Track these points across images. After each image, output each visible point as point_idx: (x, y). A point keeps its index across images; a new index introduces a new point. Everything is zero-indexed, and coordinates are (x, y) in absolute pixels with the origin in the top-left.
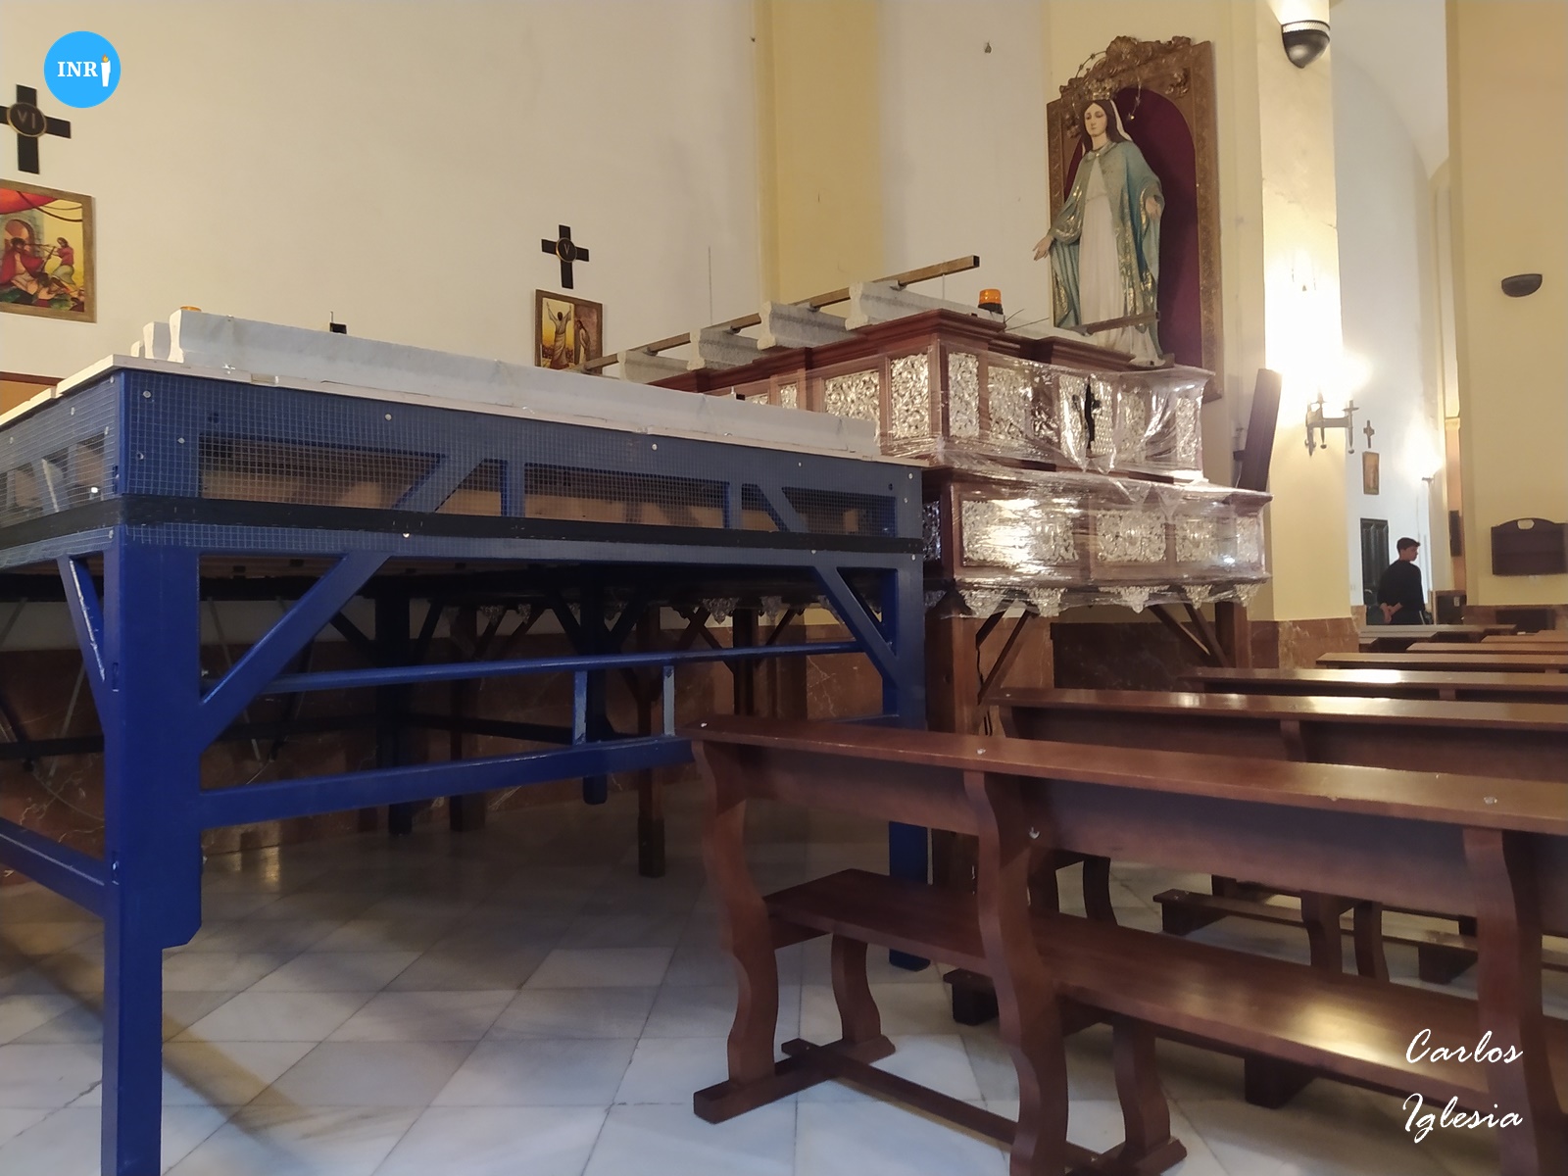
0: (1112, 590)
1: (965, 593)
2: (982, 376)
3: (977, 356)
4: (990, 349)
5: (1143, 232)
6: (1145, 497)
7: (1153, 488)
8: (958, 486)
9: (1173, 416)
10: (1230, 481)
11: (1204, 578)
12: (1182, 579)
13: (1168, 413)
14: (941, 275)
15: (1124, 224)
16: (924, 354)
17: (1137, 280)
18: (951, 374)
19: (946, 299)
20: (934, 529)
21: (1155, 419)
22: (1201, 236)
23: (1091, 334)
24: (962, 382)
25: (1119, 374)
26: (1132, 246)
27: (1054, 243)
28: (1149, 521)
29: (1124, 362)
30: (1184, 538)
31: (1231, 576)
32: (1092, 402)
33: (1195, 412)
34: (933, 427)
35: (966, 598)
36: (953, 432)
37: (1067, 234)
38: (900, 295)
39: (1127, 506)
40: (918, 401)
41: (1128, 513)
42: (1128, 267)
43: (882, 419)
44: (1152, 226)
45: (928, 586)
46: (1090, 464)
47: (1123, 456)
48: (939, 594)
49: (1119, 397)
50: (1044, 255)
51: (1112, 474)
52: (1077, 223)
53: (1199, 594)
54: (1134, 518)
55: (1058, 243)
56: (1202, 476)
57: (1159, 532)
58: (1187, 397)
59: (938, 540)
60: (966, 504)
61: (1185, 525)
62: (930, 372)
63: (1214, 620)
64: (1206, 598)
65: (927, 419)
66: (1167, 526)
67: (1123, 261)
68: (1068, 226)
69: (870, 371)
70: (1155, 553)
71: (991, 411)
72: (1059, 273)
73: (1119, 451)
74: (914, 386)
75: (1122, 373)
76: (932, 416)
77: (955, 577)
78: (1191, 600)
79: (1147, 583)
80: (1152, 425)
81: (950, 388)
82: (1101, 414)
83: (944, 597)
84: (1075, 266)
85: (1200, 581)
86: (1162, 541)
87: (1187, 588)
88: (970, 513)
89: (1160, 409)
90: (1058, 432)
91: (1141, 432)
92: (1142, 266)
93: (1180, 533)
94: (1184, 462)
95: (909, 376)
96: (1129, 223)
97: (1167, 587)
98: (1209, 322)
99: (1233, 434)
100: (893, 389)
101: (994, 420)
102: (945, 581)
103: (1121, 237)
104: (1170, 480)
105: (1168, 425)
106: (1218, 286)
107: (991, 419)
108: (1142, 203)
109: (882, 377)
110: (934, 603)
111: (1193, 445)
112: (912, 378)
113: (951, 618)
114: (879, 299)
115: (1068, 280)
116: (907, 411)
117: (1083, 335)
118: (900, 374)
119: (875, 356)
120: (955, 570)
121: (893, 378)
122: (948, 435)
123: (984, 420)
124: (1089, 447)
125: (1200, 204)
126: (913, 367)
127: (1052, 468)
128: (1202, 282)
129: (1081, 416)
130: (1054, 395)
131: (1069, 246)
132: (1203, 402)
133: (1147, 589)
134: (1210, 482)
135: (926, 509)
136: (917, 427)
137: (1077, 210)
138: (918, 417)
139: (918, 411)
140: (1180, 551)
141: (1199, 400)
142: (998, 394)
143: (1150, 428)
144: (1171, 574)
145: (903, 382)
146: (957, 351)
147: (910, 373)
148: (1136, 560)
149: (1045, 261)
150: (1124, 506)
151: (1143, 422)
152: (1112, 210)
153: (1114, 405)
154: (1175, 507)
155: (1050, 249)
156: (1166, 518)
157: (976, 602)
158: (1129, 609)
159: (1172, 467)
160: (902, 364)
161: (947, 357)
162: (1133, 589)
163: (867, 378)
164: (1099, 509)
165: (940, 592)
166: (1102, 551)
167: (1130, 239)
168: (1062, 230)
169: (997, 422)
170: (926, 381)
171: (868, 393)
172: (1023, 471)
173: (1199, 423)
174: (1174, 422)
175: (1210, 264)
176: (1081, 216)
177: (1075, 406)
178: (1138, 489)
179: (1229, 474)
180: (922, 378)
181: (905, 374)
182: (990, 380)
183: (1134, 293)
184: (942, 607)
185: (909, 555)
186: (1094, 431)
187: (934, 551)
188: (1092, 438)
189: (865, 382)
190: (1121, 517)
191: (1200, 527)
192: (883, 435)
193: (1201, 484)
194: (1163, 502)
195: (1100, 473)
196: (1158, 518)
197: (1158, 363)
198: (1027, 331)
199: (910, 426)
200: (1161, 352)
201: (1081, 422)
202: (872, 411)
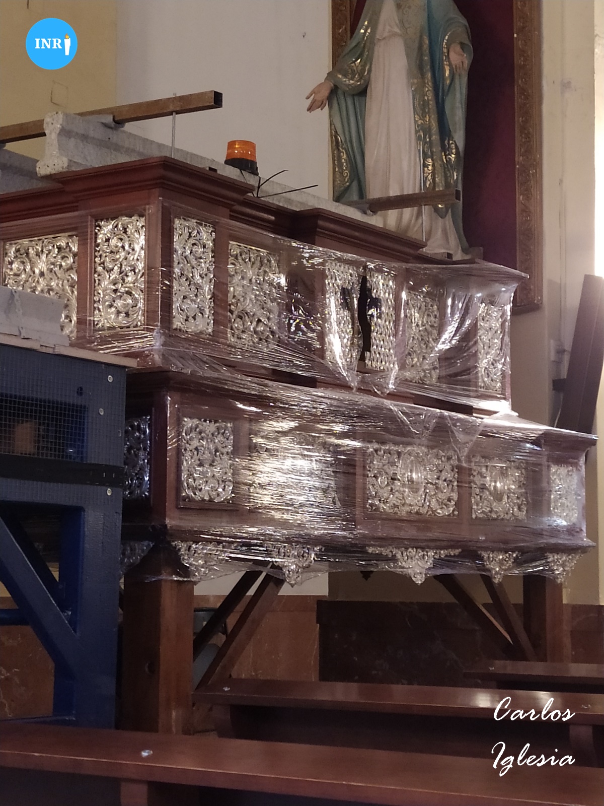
0: (385, 552)
1: (182, 546)
2: (220, 254)
3: (215, 225)
4: (232, 218)
5: (446, 88)
6: (431, 427)
7: (442, 417)
8: (177, 397)
9: (474, 328)
10: (547, 416)
11: (506, 542)
12: (478, 541)
13: (468, 322)
14: (171, 114)
15: (423, 75)
16: (141, 216)
17: (437, 149)
18: (176, 246)
19: (177, 146)
20: (141, 453)
21: (451, 329)
22: (518, 100)
23: (374, 212)
24: (191, 257)
25: (404, 266)
26: (432, 103)
27: (334, 91)
28: (436, 462)
29: (411, 251)
30: (483, 488)
31: (543, 541)
32: (367, 300)
33: (503, 325)
34: (150, 315)
35: (182, 552)
36: (177, 323)
37: (352, 82)
38: (115, 137)
39: (409, 439)
40: (130, 278)
41: (409, 448)
42: (427, 131)
43: (81, 300)
44: (457, 81)
45: (129, 534)
46: (363, 381)
47: (407, 374)
48: (143, 547)
49: (404, 296)
50: (321, 106)
51: (392, 396)
52: (364, 66)
53: (501, 563)
54: (417, 456)
55: (340, 92)
56: (510, 407)
57: (449, 476)
58: (492, 303)
59: (147, 470)
60: (188, 422)
61: (484, 470)
62: (147, 240)
63: (520, 600)
64: (509, 569)
65: (141, 305)
66: (460, 469)
67: (420, 122)
68: (353, 71)
69: (67, 234)
70: (443, 504)
71: (231, 300)
72: (340, 131)
73: (402, 367)
74: (126, 259)
75: (409, 265)
76: (148, 300)
77: (167, 521)
78: (489, 570)
79: (433, 544)
80: (446, 336)
81: (175, 264)
82: (379, 317)
83: (152, 551)
84: (360, 123)
85: (502, 546)
86: (452, 490)
87: (485, 555)
88: (193, 435)
89: (457, 316)
90: (322, 336)
91: (432, 344)
92: (444, 132)
93: (478, 480)
94: (487, 387)
95: (120, 244)
96: (429, 75)
97: (457, 552)
98: (526, 211)
99: (553, 356)
100: (97, 260)
101: (236, 313)
102: (153, 527)
103: (418, 93)
104: (468, 410)
105: (468, 337)
106: (537, 165)
107: (232, 312)
108: (445, 50)
109: (83, 243)
110: (136, 559)
111: (500, 366)
112: (123, 247)
113: (160, 581)
114: (85, 138)
115: (351, 141)
116: (115, 291)
117: (365, 213)
118: (108, 240)
119: (76, 213)
120: (168, 513)
121: (98, 245)
122: (169, 328)
123: (220, 311)
124: (362, 358)
125: (518, 61)
126: (125, 232)
127: (311, 383)
128: (519, 159)
129: (352, 317)
130: (317, 286)
131: (353, 95)
132: (514, 312)
133: (431, 553)
134: (519, 416)
135: (132, 426)
136: (127, 314)
137: (365, 50)
138: (130, 301)
139: (129, 293)
140: (477, 505)
141: (508, 308)
142: (243, 278)
143: (442, 340)
144: (465, 533)
145: (112, 252)
146: (187, 216)
147: (121, 239)
148: (418, 513)
149: (323, 115)
150: (404, 439)
151: (435, 332)
152: (408, 56)
153: (397, 308)
154: (470, 445)
155: (330, 99)
156: (459, 460)
157: (196, 560)
158: (406, 580)
159: (472, 394)
160: (110, 227)
161: (171, 222)
162: (412, 552)
163: (63, 244)
164: (370, 442)
165: (146, 543)
166: (373, 498)
167: (430, 96)
168: (345, 76)
169: (241, 318)
170: (143, 252)
171: (63, 264)
172: (270, 383)
173: (507, 339)
174: (475, 335)
175: (528, 136)
176: (370, 60)
177: (346, 304)
178: (423, 417)
179: (546, 409)
180: (137, 248)
181: (114, 242)
182: (231, 260)
183: (433, 165)
184: (148, 564)
185: (104, 488)
186: (370, 338)
187: (140, 486)
188: (366, 345)
189: (59, 248)
190: (399, 454)
191: (503, 473)
192: (80, 322)
193: (508, 417)
194: (454, 437)
195: (375, 395)
196: (449, 459)
197: (458, 256)
198: (289, 201)
199: (118, 313)
200: (466, 244)
201: (353, 324)
202: (67, 288)
